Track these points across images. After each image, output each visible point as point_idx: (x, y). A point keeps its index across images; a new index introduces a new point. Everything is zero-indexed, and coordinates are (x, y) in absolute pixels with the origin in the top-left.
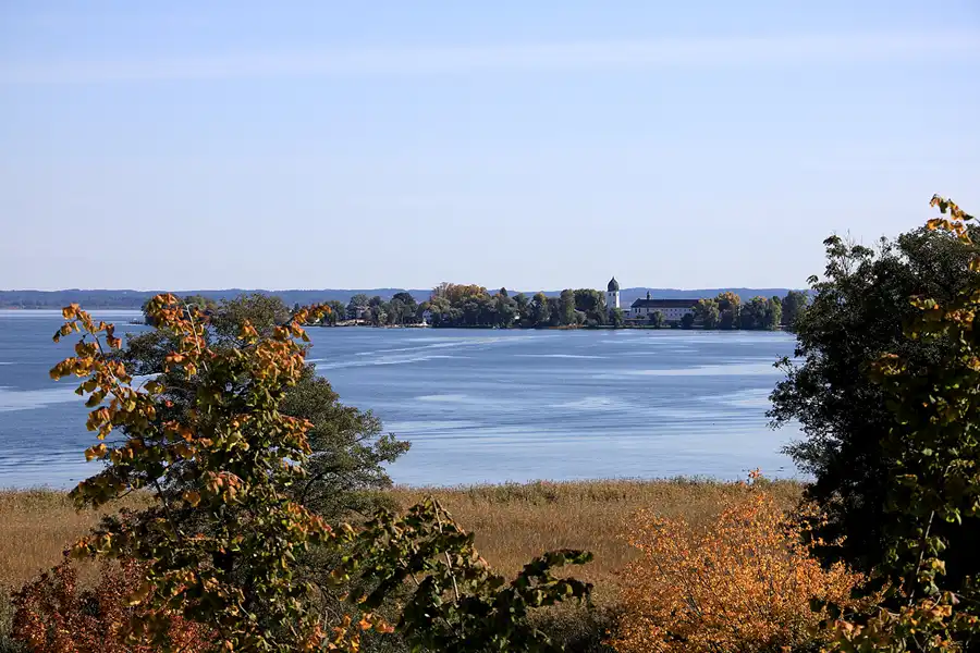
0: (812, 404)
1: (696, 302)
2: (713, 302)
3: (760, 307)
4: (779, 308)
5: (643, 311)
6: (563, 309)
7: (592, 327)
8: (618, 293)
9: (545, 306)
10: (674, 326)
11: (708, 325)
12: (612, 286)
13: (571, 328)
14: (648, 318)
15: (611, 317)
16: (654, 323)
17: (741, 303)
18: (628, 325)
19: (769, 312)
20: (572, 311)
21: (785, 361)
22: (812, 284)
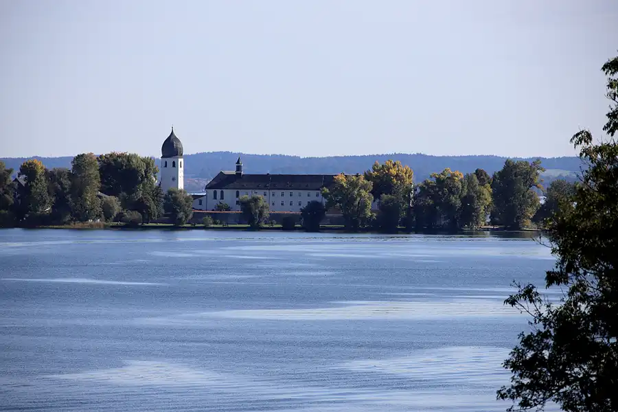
0: (587, 375)
1: (329, 180)
2: (362, 181)
3: (451, 192)
4: (487, 192)
5: (229, 196)
6: (78, 190)
7: (131, 226)
8: (181, 160)
9: (42, 186)
10: (287, 224)
11: (352, 223)
12: (171, 147)
13: (91, 228)
14: (237, 210)
15: (166, 207)
16: (250, 219)
17: (414, 182)
18: (198, 222)
19: (467, 200)
20: (94, 195)
21: (529, 294)
22: (580, 148)
